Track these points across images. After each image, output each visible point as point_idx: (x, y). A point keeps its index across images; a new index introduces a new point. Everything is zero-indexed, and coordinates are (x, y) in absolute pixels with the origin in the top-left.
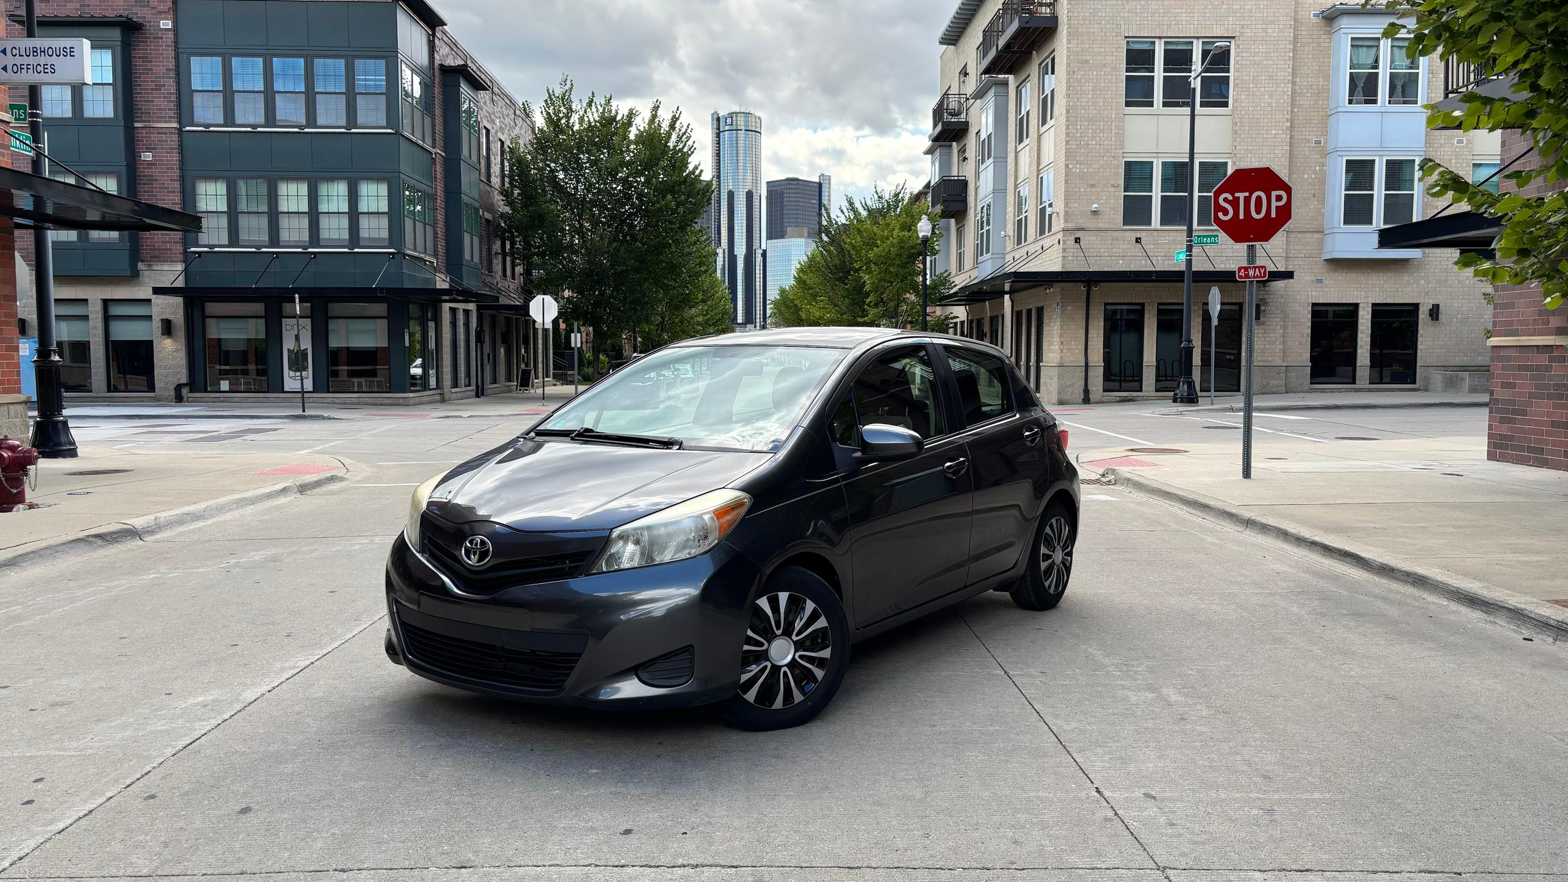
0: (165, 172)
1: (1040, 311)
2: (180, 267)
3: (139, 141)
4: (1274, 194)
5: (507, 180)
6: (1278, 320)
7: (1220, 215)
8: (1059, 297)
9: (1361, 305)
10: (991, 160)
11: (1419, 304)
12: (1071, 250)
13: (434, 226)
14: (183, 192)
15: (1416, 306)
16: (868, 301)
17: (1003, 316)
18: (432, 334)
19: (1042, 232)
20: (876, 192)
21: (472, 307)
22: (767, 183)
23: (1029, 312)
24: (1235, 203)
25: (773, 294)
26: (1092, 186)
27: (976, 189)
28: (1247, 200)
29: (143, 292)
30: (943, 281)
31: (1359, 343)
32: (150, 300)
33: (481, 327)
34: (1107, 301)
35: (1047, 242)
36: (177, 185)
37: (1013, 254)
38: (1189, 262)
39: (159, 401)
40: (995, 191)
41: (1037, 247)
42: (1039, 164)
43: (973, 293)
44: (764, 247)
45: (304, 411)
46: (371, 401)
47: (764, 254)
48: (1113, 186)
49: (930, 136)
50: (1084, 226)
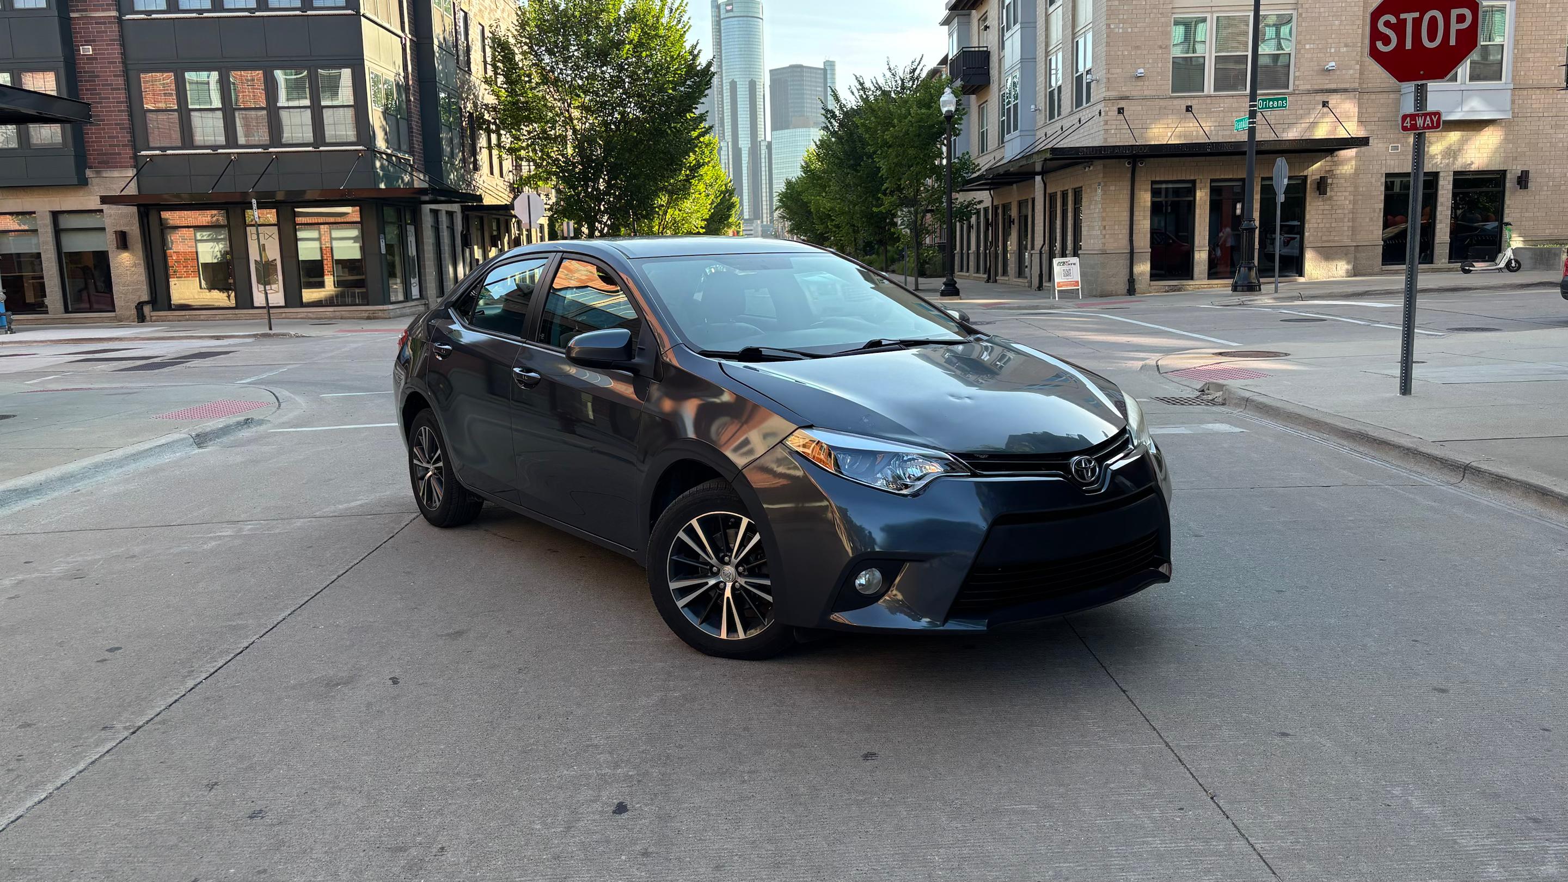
0: (106, 67)
1: (1078, 194)
2: (131, 173)
3: (78, 33)
4: (1454, 13)
5: (489, 67)
6: (1347, 194)
7: (1379, 44)
8: (1101, 175)
9: (1441, 174)
10: (1018, 26)
11: (1506, 171)
12: (1115, 122)
13: (407, 120)
14: (128, 88)
15: (1504, 173)
16: (883, 188)
17: (1033, 200)
18: (412, 239)
19: (1079, 103)
20: (890, 69)
21: (456, 207)
22: (771, 71)
23: (1064, 195)
24: (1399, 28)
25: (780, 187)
26: (1137, 48)
27: (1000, 60)
28: (1417, 23)
29: (93, 202)
30: (966, 164)
31: (1439, 217)
32: (101, 211)
33: (468, 230)
34: (1153, 179)
35: (1085, 114)
36: (121, 81)
37: (1044, 130)
38: (1252, 131)
39: (119, 322)
40: (1023, 60)
41: (1075, 119)
42: (1074, 27)
43: (999, 175)
44: (769, 139)
45: (271, 329)
46: (347, 314)
47: (769, 146)
48: (1161, 47)
49: (947, 4)
50: (1128, 94)
